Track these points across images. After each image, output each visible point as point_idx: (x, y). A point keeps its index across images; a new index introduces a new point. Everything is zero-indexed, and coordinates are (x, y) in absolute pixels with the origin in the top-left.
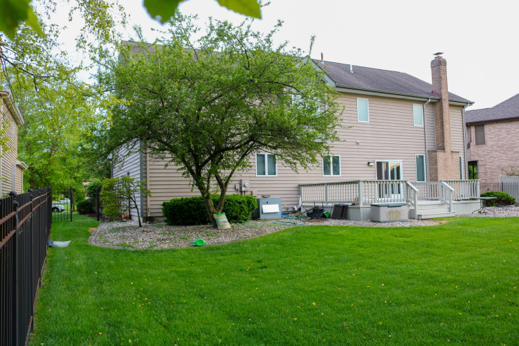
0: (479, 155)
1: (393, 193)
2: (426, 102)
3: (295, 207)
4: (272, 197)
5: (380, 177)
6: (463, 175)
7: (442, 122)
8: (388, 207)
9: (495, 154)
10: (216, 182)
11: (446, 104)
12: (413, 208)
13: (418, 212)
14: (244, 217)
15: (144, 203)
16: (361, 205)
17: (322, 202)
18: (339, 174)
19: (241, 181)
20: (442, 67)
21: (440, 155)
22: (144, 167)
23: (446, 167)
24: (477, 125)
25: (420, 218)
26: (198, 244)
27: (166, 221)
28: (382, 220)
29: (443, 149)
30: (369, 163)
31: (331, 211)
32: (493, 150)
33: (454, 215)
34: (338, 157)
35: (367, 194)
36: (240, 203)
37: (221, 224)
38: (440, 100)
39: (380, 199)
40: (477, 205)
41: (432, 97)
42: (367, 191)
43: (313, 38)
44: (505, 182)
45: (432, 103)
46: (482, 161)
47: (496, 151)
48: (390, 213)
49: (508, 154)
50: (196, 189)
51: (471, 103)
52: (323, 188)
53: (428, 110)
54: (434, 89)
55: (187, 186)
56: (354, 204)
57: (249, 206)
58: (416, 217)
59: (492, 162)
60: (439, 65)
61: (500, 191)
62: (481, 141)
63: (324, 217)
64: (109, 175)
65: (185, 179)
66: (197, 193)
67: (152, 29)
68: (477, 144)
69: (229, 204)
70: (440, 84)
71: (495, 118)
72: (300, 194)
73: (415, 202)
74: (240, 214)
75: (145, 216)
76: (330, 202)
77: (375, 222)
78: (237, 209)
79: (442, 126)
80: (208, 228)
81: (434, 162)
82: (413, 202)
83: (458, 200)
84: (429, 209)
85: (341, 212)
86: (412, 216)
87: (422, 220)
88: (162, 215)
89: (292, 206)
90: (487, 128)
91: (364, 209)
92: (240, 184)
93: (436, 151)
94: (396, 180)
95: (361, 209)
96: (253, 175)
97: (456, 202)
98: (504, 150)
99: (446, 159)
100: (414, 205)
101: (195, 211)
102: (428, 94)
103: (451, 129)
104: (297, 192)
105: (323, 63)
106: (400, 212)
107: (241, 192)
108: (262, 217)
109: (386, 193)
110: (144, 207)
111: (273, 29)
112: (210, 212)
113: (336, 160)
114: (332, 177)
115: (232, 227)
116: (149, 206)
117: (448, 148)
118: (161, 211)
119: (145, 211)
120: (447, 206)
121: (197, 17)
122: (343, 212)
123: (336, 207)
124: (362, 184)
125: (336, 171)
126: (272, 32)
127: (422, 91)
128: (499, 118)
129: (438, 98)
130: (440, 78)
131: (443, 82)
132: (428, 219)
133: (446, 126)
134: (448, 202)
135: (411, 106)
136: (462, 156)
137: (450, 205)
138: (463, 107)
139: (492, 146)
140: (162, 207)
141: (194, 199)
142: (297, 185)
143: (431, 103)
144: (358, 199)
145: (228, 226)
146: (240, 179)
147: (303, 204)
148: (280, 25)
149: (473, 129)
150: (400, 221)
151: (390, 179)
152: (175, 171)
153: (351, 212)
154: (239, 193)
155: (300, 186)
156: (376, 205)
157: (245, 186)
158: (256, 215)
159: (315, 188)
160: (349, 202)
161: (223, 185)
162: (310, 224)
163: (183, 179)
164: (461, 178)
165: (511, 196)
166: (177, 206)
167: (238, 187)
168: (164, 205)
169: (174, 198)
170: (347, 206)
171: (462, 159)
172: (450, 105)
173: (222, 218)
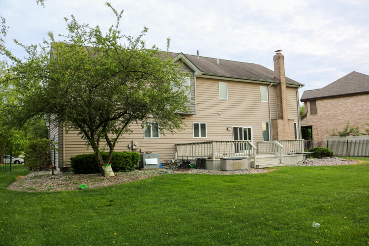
0: (313, 122)
1: (245, 149)
2: (269, 85)
3: (173, 160)
4: (153, 153)
5: (236, 138)
6: (297, 136)
7: (281, 99)
8: (232, 160)
9: (323, 121)
10: (106, 143)
11: (284, 87)
12: (253, 160)
13: (256, 164)
14: (129, 167)
15: (61, 158)
16: (214, 159)
17: (187, 157)
18: (205, 136)
19: (132, 141)
20: (281, 60)
21: (280, 122)
22: (61, 132)
23: (284, 131)
24: (311, 100)
25: (257, 168)
26: (82, 188)
27: (73, 171)
28: (227, 169)
29: (282, 117)
30: (228, 128)
31: (194, 163)
32: (322, 118)
33: (283, 165)
34: (205, 124)
35: (219, 150)
36: (126, 158)
37: (107, 173)
38: (279, 83)
39: (236, 154)
40: (301, 158)
41: (274, 81)
42: (218, 148)
43: (169, 40)
44: (329, 140)
45: (275, 86)
46: (315, 126)
47: (324, 119)
48: (233, 164)
49: (332, 121)
50: (91, 148)
51: (302, 86)
52: (190, 146)
53: (272, 90)
54: (275, 76)
55: (84, 146)
56: (209, 158)
57: (133, 160)
58: (255, 167)
59: (321, 127)
60: (279, 58)
61: (326, 148)
62: (314, 112)
63: (189, 168)
64: (47, 137)
65: (84, 141)
66: (91, 151)
67: (60, 35)
68: (311, 114)
69: (117, 158)
70: (280, 72)
71: (323, 96)
72: (176, 151)
73: (254, 156)
74: (126, 166)
75: (61, 167)
76: (195, 157)
77: (222, 170)
78: (123, 161)
79: (281, 101)
80: (98, 176)
81: (275, 127)
82: (253, 156)
83: (289, 154)
84: (266, 161)
85: (201, 163)
86: (252, 166)
87: (259, 169)
88: (70, 166)
89: (170, 159)
90: (318, 103)
91: (216, 162)
92: (132, 144)
93: (276, 120)
94: (248, 140)
95: (214, 162)
96: (142, 137)
97: (288, 155)
98: (330, 118)
99: (284, 125)
100: (254, 158)
101: (91, 164)
102: (272, 79)
103: (288, 104)
104: (174, 150)
105: (198, 57)
106: (241, 164)
107: (133, 149)
108: (145, 167)
109: (241, 150)
110: (61, 161)
111: (141, 34)
112: (100, 165)
113: (203, 126)
114: (200, 139)
115: (116, 175)
116: (64, 160)
117: (285, 117)
118: (70, 163)
119: (61, 164)
120: (279, 159)
121: (88, 26)
122: (202, 164)
123: (198, 160)
124: (214, 144)
125: (204, 135)
126: (140, 36)
127: (267, 77)
128: (326, 95)
129: (278, 82)
130: (280, 68)
131: (282, 71)
132: (263, 168)
133: (284, 102)
134: (280, 155)
135: (259, 88)
136: (297, 123)
137: (280, 157)
138: (297, 88)
139: (322, 115)
140: (70, 161)
141: (91, 155)
142: (174, 145)
143: (273, 85)
144: (212, 154)
145: (112, 174)
146: (132, 140)
147: (179, 158)
148: (146, 31)
149: (308, 104)
150: (241, 170)
151: (243, 140)
152: (76, 135)
153: (208, 164)
154: (131, 151)
155: (176, 145)
156: (223, 159)
157: (135, 145)
158: (141, 166)
159: (186, 146)
160: (207, 157)
161: (111, 145)
162: (178, 172)
163: (82, 140)
164: (296, 138)
165: (330, 150)
166: (79, 160)
167: (130, 146)
168: (71, 159)
169: (78, 154)
170: (205, 159)
171: (297, 125)
172: (287, 87)
173: (108, 169)
